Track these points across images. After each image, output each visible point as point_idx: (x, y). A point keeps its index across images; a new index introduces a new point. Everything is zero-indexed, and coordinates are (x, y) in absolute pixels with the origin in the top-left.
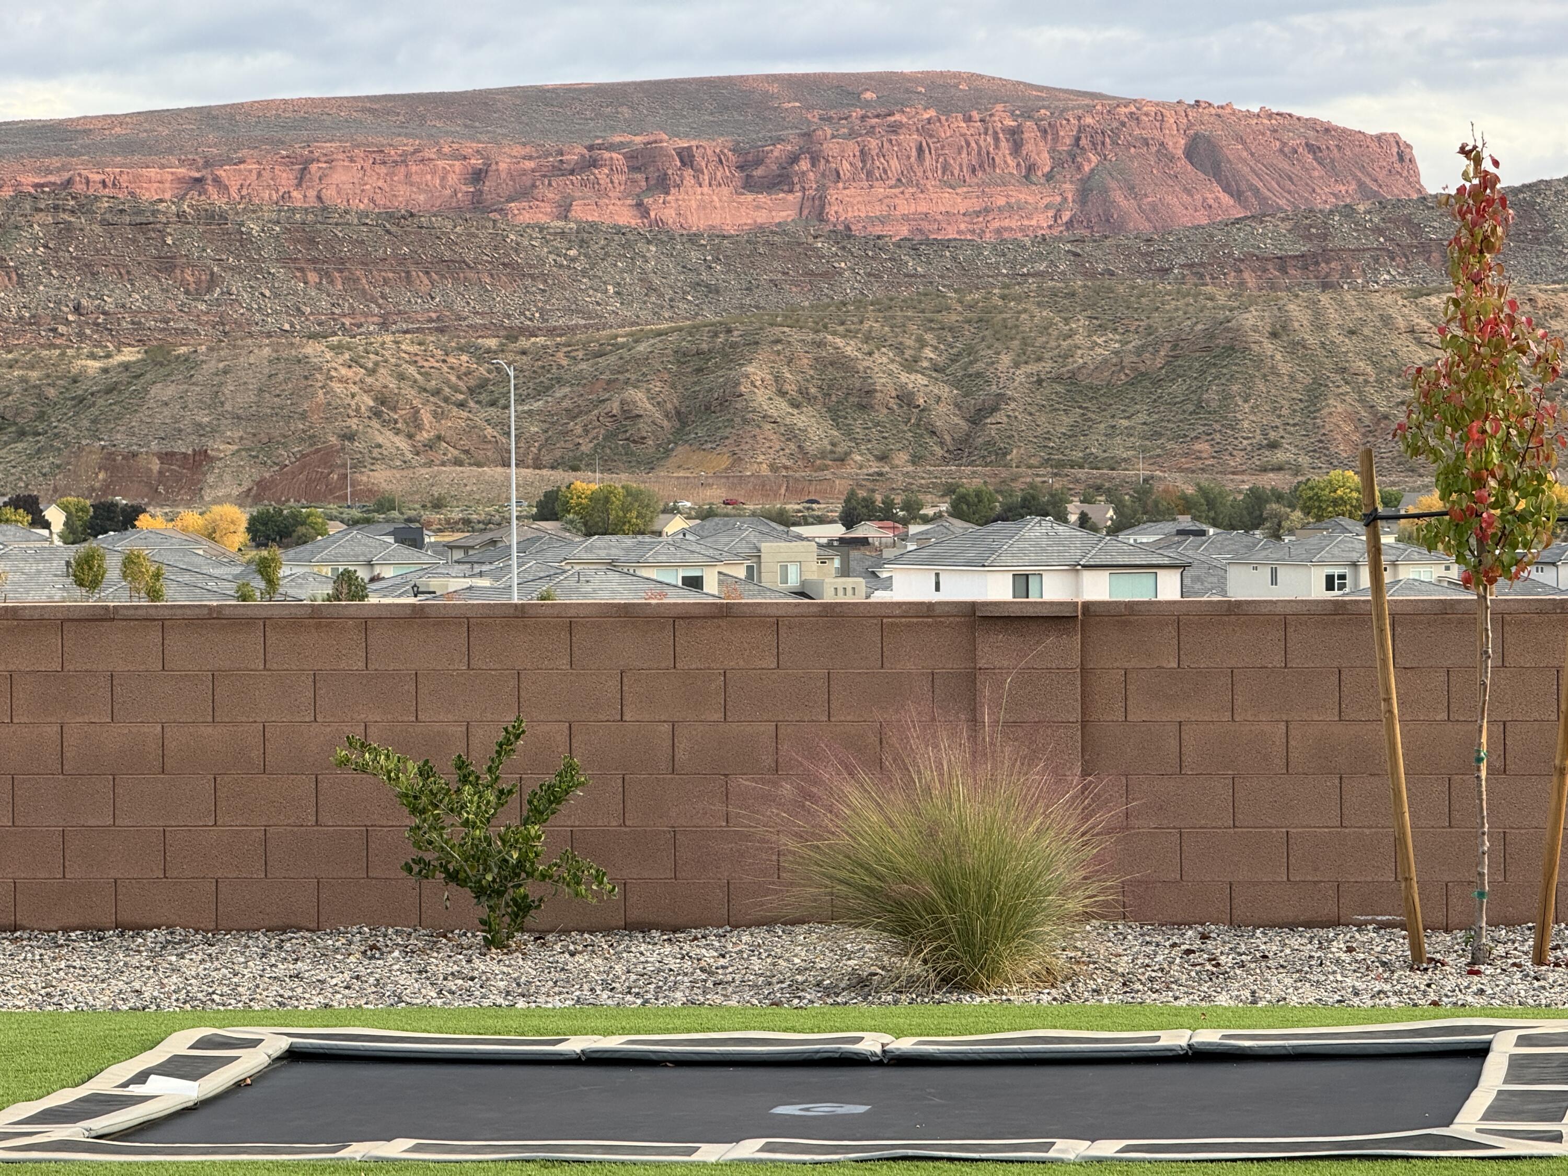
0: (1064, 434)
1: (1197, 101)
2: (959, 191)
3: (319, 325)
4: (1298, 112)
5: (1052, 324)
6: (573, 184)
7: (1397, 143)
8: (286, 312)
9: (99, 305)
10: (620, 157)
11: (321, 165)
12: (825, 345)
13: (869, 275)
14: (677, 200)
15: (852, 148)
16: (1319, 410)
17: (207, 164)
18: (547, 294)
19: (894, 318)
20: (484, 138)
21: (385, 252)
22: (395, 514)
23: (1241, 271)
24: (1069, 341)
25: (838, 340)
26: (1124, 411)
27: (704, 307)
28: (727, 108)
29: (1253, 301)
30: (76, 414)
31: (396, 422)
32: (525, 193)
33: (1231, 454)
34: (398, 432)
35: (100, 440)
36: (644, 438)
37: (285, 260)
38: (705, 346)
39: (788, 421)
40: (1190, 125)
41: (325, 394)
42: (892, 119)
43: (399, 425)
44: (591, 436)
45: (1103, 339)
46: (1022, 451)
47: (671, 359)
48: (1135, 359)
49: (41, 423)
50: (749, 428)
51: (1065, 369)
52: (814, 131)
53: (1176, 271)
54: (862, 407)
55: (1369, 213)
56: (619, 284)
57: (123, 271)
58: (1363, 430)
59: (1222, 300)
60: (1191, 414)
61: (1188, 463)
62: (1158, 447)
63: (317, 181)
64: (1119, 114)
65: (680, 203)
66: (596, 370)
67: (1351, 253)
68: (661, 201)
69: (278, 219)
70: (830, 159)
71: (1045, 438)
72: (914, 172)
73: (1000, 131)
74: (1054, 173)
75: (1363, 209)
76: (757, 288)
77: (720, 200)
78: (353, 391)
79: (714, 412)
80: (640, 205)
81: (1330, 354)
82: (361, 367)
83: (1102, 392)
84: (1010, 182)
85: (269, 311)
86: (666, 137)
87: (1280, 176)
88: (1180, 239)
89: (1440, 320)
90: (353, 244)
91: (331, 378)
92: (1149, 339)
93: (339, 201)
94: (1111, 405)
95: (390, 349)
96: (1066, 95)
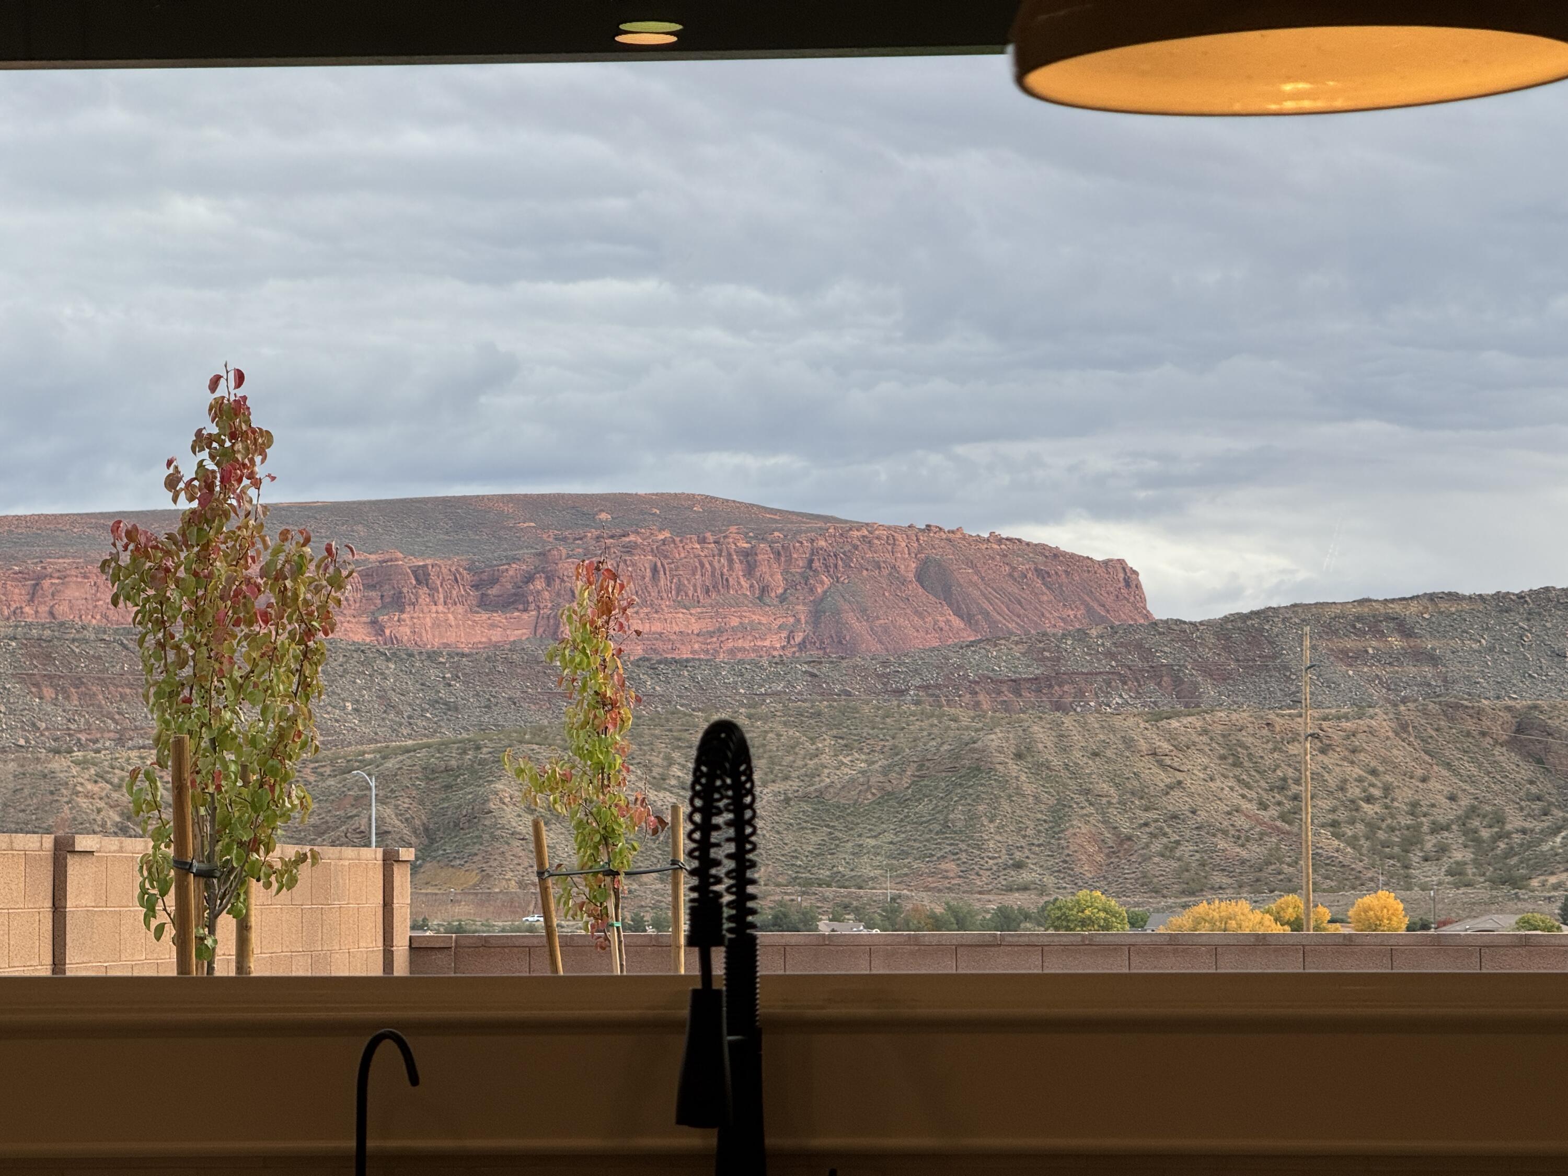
0: (812, 853)
1: (928, 526)
2: (693, 611)
3: (55, 740)
5: (798, 743)
7: (1124, 569)
8: (22, 727)
10: (357, 574)
11: (53, 581)
14: (412, 618)
16: (1062, 831)
19: (641, 736)
21: (122, 668)
23: (976, 693)
24: (816, 760)
26: (870, 830)
27: (442, 724)
28: (462, 527)
29: (996, 723)
33: (978, 874)
37: (24, 678)
38: (453, 763)
40: (921, 549)
41: (70, 809)
42: (627, 539)
45: (849, 758)
46: (770, 869)
47: (420, 775)
48: (881, 779)
50: (497, 845)
51: (812, 789)
52: (549, 550)
53: (912, 693)
55: (1102, 637)
56: (357, 701)
58: (1107, 851)
59: (965, 721)
60: (937, 833)
61: (933, 882)
62: (905, 866)
63: (50, 597)
64: (850, 537)
65: (415, 621)
66: (344, 786)
67: (1084, 677)
68: (396, 618)
69: (15, 634)
70: (565, 578)
71: (793, 856)
72: (649, 593)
73: (733, 553)
74: (788, 595)
75: (1095, 633)
76: (496, 705)
77: (456, 618)
78: (99, 806)
79: (462, 829)
80: (374, 623)
81: (1074, 775)
82: (107, 782)
83: (849, 811)
84: (743, 603)
85: (4, 726)
86: (401, 555)
87: (1010, 600)
88: (916, 661)
89: (1181, 743)
90: (91, 662)
91: (77, 794)
92: (895, 759)
93: (71, 617)
94: (858, 824)
95: (135, 764)
96: (799, 518)
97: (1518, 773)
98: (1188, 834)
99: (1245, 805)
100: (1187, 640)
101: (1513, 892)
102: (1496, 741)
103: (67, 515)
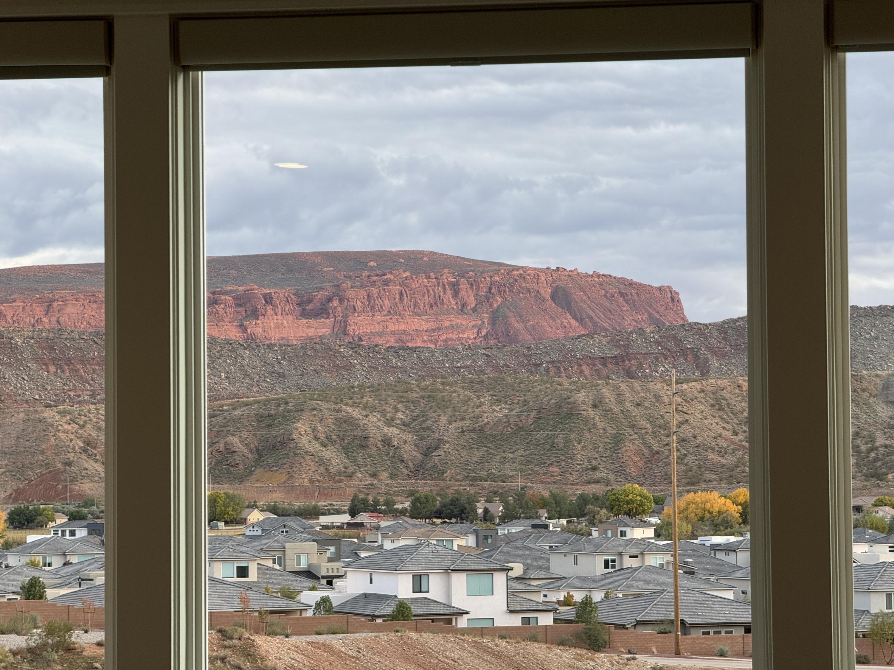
0: (477, 462)
1: (558, 268)
2: (423, 318)
3: (55, 396)
4: (614, 274)
5: (470, 399)
7: (671, 291)
8: (37, 389)
10: (231, 298)
11: (59, 303)
12: (341, 411)
13: (370, 367)
14: (263, 323)
15: (363, 294)
16: (620, 448)
19: (380, 395)
21: (94, 354)
22: (94, 508)
23: (581, 365)
24: (480, 409)
25: (348, 408)
26: (510, 449)
27: (276, 385)
28: (292, 271)
29: (583, 386)
31: (96, 456)
33: (570, 473)
34: (96, 461)
36: (238, 464)
37: (38, 360)
38: (273, 412)
39: (320, 454)
40: (554, 281)
41: (55, 439)
42: (386, 277)
43: (97, 457)
45: (499, 407)
46: (453, 472)
47: (254, 419)
48: (516, 420)
50: (297, 458)
51: (477, 425)
52: (341, 284)
53: (544, 365)
54: (362, 447)
55: (653, 333)
56: (228, 372)
58: (645, 460)
59: (566, 385)
60: (548, 451)
61: (546, 478)
62: (530, 469)
63: (57, 312)
64: (513, 275)
65: (265, 324)
67: (643, 355)
68: (254, 323)
69: (33, 336)
70: (350, 299)
71: (466, 464)
72: (398, 307)
73: (446, 284)
74: (477, 308)
75: (649, 330)
76: (306, 374)
77: (287, 323)
78: (71, 438)
79: (278, 449)
80: (242, 326)
81: (626, 417)
82: (76, 424)
83: (498, 438)
84: (452, 313)
85: (27, 388)
86: (257, 287)
87: (605, 310)
88: (546, 347)
89: (688, 398)
90: (76, 351)
91: (59, 431)
92: (524, 408)
93: (69, 323)
94: (503, 445)
95: (93, 413)
96: (484, 264)
97: (883, 412)
98: (691, 450)
99: (725, 433)
100: (702, 334)
101: (876, 482)
102: (871, 394)
103: (67, 265)
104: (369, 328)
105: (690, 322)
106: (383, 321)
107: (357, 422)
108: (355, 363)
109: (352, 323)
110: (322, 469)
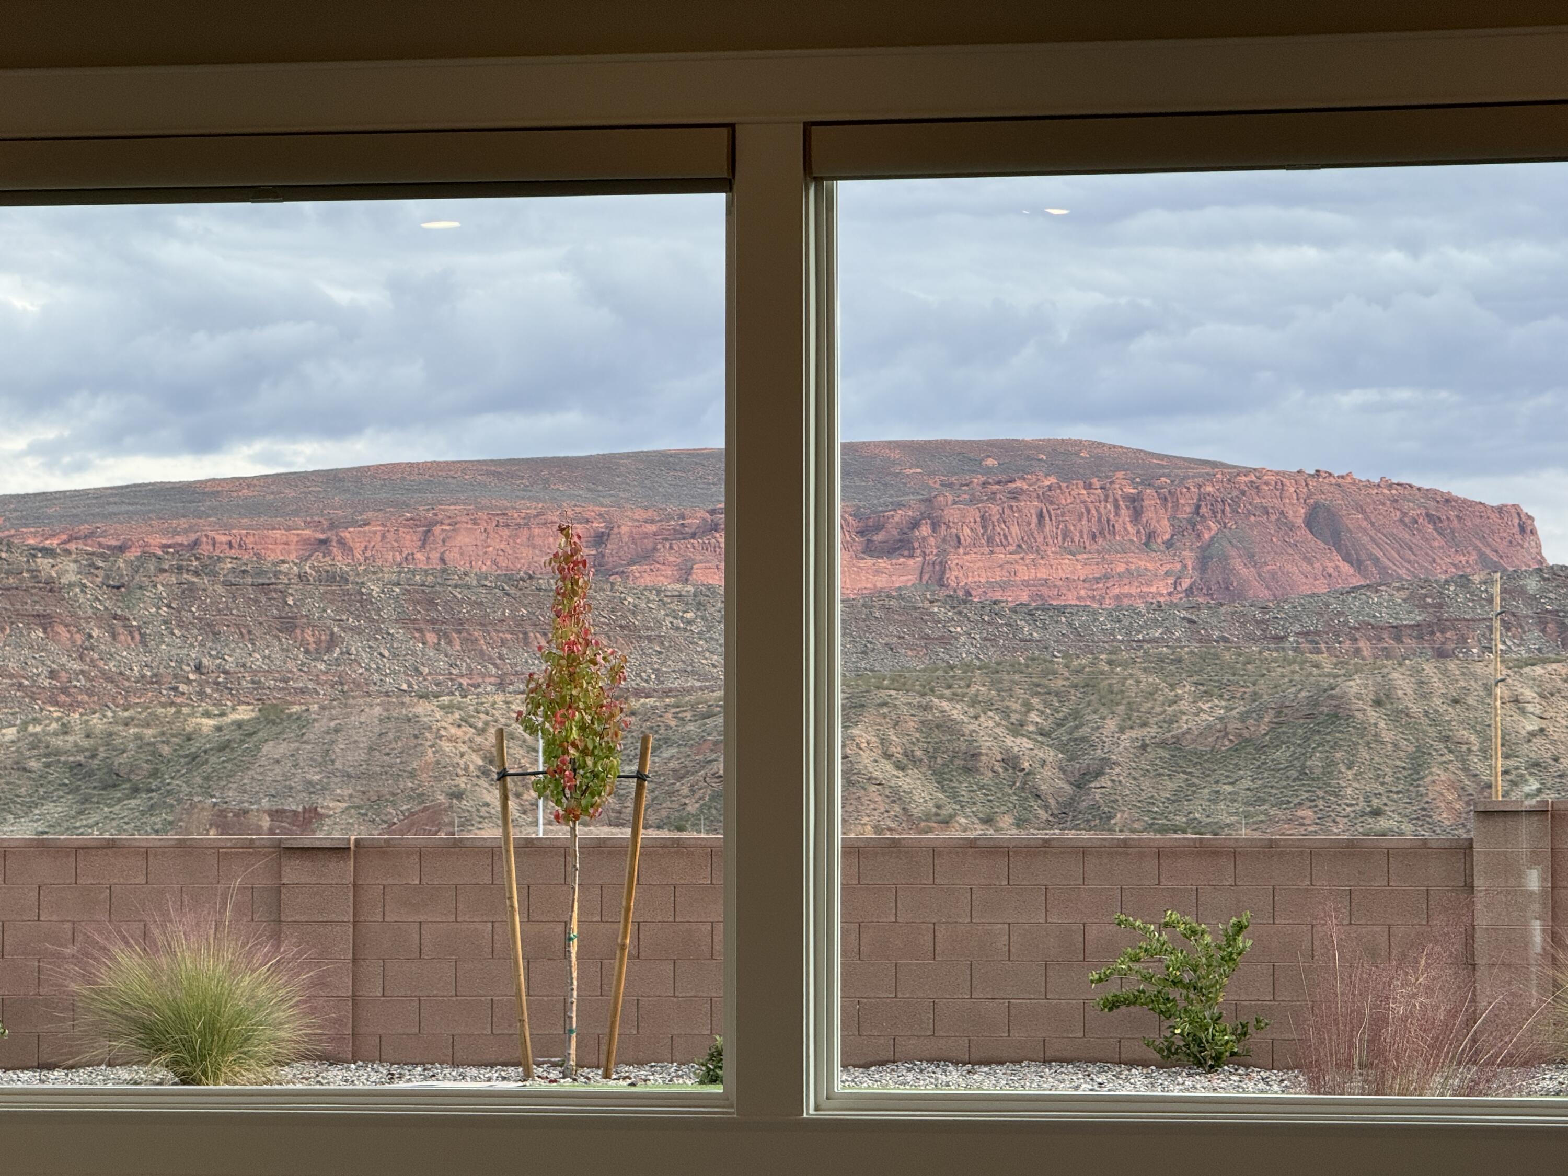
0: (1168, 799)
1: (1317, 471)
2: (1079, 557)
3: (436, 685)
4: (1417, 483)
5: (1157, 690)
6: (694, 547)
7: (1519, 514)
8: (405, 672)
9: (220, 664)
11: (444, 527)
12: (931, 708)
13: (985, 639)
15: (973, 514)
16: (1423, 778)
17: (332, 526)
18: (663, 656)
19: (1001, 682)
20: (607, 501)
21: (503, 614)
23: (1356, 640)
24: (1175, 707)
25: (944, 704)
26: (1227, 777)
28: (848, 474)
29: (1359, 670)
30: (189, 771)
32: (646, 556)
33: (1334, 821)
35: (212, 797)
37: (404, 620)
39: (893, 783)
40: (1310, 495)
41: (434, 753)
42: (1013, 485)
44: (697, 796)
45: (1210, 705)
46: (1126, 815)
48: (1239, 726)
49: (155, 779)
50: (853, 790)
51: (1169, 735)
52: (935, 496)
53: (1291, 639)
54: (968, 770)
55: (1485, 583)
57: (244, 631)
58: (1466, 799)
59: (1328, 668)
60: (1294, 780)
61: (1290, 829)
62: (1262, 813)
63: (441, 543)
64: (1239, 483)
66: (703, 731)
67: (1466, 623)
69: (399, 580)
70: (951, 524)
71: (1150, 803)
72: (1035, 538)
73: (1120, 499)
74: (1174, 541)
75: (1478, 579)
76: (873, 651)
78: (462, 750)
81: (1434, 722)
82: (471, 726)
83: (1206, 758)
84: (1130, 549)
85: (388, 671)
87: (1401, 546)
88: (1295, 607)
89: (1544, 690)
90: (472, 606)
91: (441, 737)
92: (1254, 706)
93: (462, 563)
94: (1215, 770)
95: (501, 709)
96: (1186, 464)
103: (459, 462)
104: (983, 574)
105: (1551, 564)
106: (1008, 563)
107: (958, 727)
108: (957, 633)
109: (953, 566)
110: (897, 808)
